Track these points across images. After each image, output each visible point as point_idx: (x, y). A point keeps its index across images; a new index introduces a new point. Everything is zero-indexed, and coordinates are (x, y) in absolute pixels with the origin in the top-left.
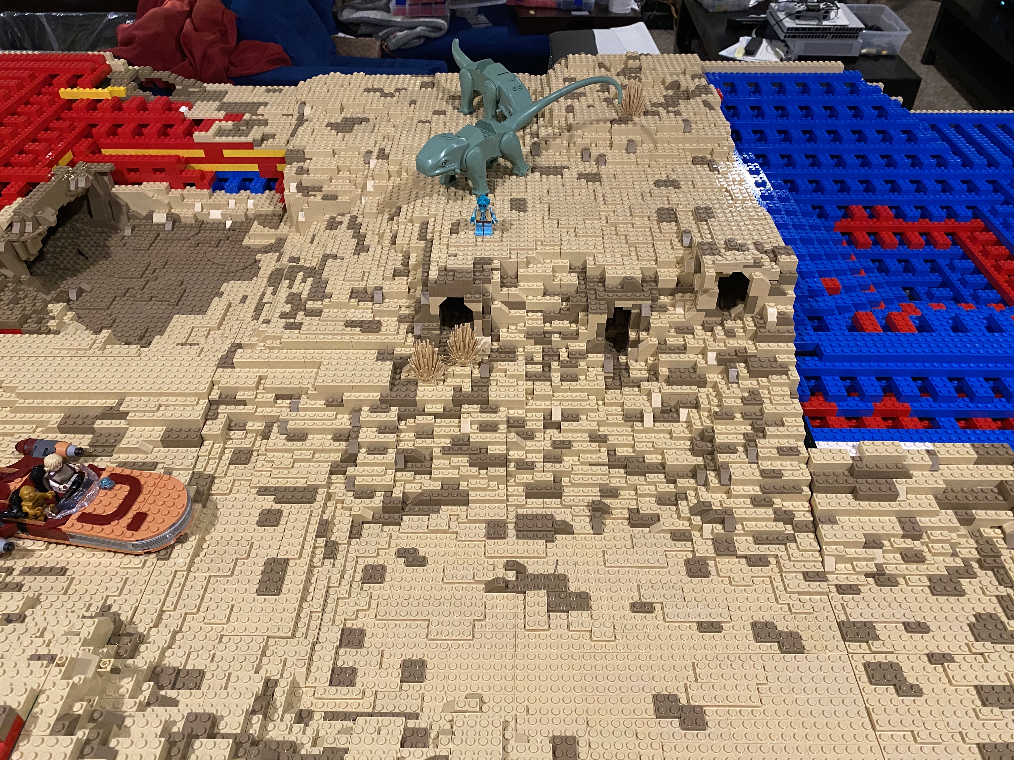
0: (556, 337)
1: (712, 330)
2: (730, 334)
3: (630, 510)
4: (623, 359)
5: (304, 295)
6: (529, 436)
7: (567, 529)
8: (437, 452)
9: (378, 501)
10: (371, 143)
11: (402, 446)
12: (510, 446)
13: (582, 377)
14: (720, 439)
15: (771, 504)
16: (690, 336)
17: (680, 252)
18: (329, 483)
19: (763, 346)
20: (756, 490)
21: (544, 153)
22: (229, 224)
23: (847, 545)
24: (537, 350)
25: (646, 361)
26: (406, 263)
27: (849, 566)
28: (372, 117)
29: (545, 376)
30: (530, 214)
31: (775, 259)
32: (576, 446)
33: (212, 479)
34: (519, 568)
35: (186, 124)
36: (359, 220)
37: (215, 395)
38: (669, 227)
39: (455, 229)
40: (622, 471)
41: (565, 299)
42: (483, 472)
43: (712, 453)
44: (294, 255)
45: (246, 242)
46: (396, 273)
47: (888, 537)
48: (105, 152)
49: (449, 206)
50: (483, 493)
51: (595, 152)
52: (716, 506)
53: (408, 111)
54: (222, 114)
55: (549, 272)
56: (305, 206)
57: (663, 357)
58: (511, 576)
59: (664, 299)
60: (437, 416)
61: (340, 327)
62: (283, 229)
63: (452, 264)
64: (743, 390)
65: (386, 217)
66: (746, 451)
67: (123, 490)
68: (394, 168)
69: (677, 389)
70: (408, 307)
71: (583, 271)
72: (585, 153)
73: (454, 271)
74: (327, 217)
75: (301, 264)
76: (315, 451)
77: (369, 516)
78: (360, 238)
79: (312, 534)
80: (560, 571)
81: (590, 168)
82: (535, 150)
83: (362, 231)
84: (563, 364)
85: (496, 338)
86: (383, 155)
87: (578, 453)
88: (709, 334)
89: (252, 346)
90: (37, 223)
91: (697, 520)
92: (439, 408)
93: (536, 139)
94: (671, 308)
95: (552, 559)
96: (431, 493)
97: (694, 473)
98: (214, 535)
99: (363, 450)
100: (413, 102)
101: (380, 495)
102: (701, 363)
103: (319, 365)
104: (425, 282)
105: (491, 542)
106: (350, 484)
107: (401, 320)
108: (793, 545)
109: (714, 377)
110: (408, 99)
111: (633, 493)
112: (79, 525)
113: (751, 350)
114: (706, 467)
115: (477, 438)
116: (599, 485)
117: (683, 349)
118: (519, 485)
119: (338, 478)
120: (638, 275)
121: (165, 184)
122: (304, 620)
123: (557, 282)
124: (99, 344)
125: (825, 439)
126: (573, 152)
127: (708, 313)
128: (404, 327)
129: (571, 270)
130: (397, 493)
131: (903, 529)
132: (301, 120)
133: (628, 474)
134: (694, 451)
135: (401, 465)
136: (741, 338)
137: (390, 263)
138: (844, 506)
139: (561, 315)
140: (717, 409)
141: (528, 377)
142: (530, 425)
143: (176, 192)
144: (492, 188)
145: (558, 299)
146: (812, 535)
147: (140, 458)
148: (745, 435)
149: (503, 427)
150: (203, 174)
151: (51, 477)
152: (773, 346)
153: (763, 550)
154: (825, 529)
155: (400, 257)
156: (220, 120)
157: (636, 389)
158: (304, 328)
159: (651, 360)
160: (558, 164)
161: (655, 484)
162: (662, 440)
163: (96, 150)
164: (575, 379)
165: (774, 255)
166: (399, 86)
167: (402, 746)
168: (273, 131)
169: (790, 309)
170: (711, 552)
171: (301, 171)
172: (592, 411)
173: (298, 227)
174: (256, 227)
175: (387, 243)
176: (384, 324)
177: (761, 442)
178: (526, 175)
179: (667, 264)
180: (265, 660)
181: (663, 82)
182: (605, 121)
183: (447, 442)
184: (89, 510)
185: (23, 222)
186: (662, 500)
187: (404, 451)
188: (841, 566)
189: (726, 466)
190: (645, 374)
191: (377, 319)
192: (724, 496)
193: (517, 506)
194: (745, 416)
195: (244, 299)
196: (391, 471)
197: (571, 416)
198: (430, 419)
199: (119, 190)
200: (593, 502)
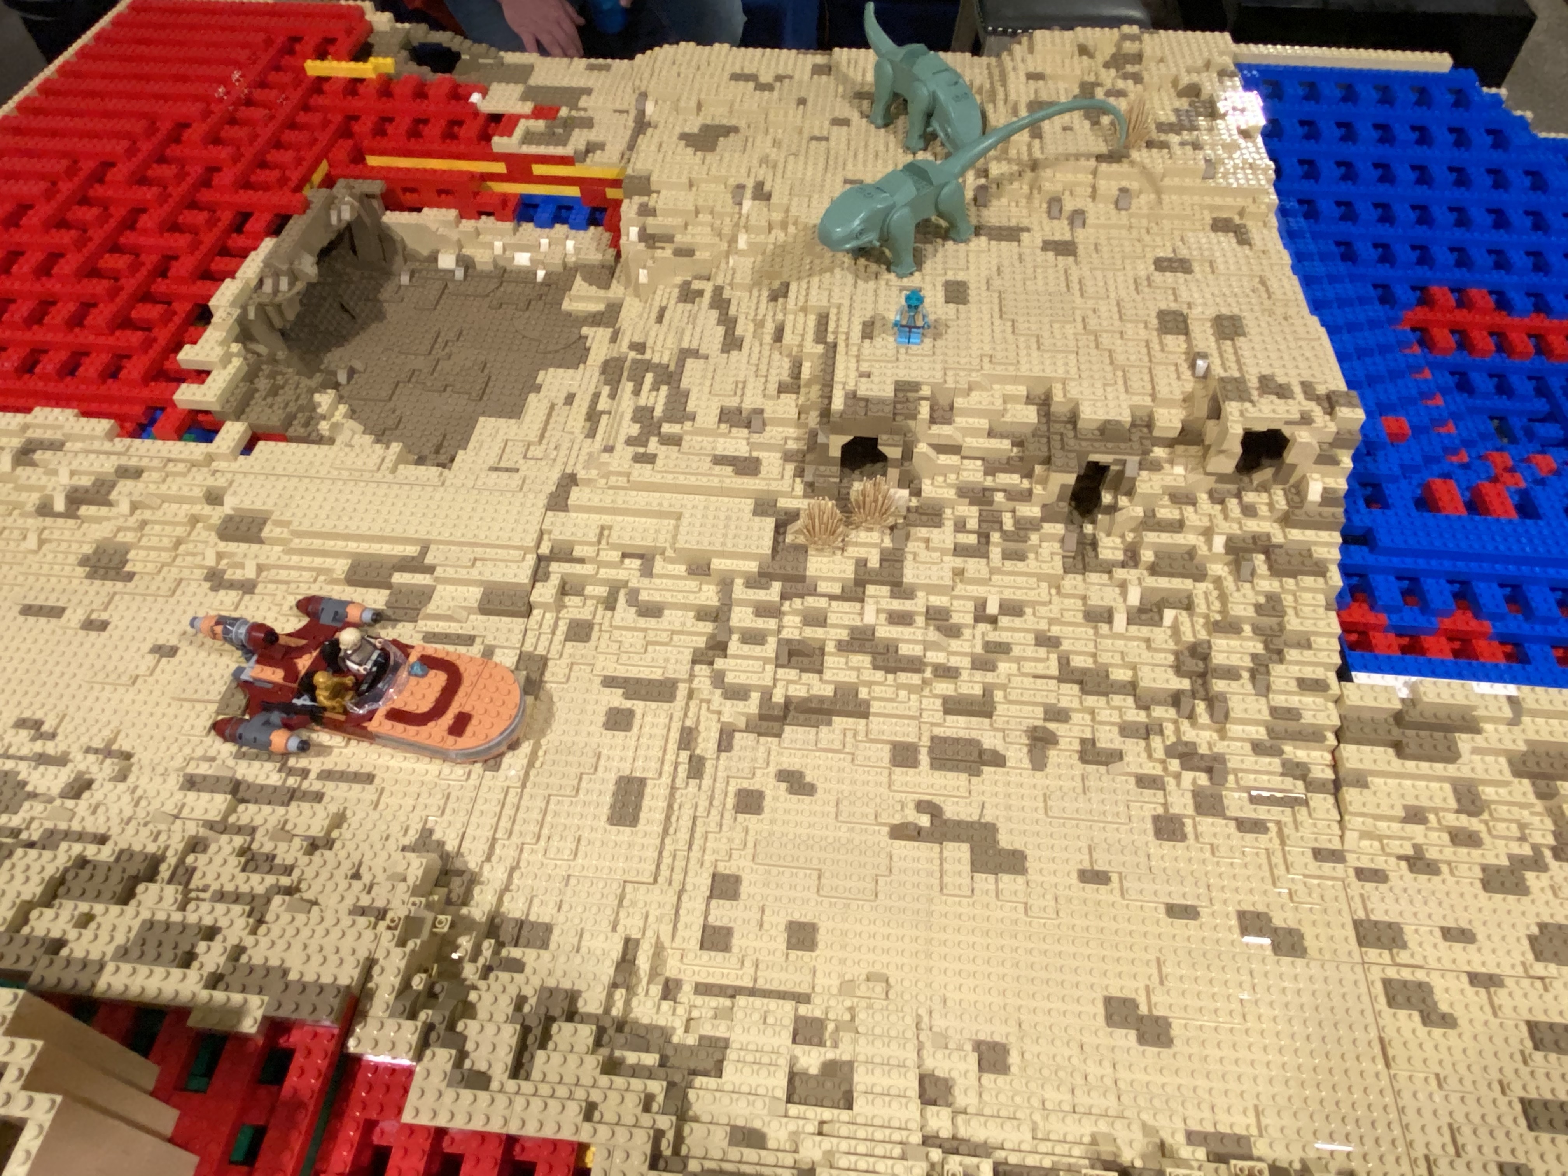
0: (999, 497)
1: (1222, 502)
2: (1249, 511)
3: (1083, 741)
4: (1089, 528)
5: (658, 412)
6: (954, 632)
7: (998, 760)
8: (830, 647)
9: (752, 705)
10: (744, 170)
11: (786, 634)
12: (928, 646)
13: (1031, 556)
14: (1218, 658)
15: (1280, 753)
16: (1190, 509)
17: (1189, 385)
18: (692, 676)
19: (1296, 534)
20: (1260, 733)
21: (995, 202)
22: (541, 274)
23: (1377, 817)
24: (971, 514)
25: (1123, 536)
26: (796, 373)
27: (1376, 844)
28: (742, 124)
29: (980, 551)
30: (973, 307)
31: (1330, 411)
32: (1016, 651)
33: (544, 661)
34: (932, 809)
35: (480, 121)
36: (726, 294)
37: (545, 549)
38: (1176, 343)
39: (869, 330)
40: (1076, 688)
41: (1019, 443)
42: (890, 677)
43: (1203, 675)
44: (637, 339)
45: (566, 305)
46: (782, 389)
47: (1436, 811)
48: (373, 161)
49: (859, 291)
50: (889, 705)
51: (1069, 205)
52: (1203, 750)
53: (795, 115)
54: (527, 108)
55: (998, 404)
56: (650, 263)
57: (1151, 537)
58: (925, 821)
59: (1159, 452)
60: (832, 598)
61: (707, 463)
62: (617, 290)
63: (865, 389)
64: (1258, 593)
65: (765, 294)
66: (1253, 678)
67: (438, 679)
68: (777, 216)
69: (1163, 583)
70: (797, 439)
71: (1044, 403)
72: (1054, 204)
73: (867, 400)
74: (679, 280)
75: (648, 356)
76: (673, 632)
77: (742, 723)
78: (728, 322)
79: (672, 746)
80: (988, 818)
81: (1060, 231)
82: (981, 198)
83: (732, 311)
84: (1005, 535)
85: (917, 493)
86: (762, 194)
87: (1018, 660)
88: (1218, 507)
89: (589, 482)
90: (294, 277)
91: (1175, 765)
92: (837, 589)
93: (983, 181)
94: (1167, 466)
95: (977, 799)
96: (822, 699)
97: (1175, 699)
98: (551, 740)
99: (735, 637)
100: (802, 102)
101: (755, 696)
102: (1203, 550)
103: (679, 517)
104: (826, 413)
105: (898, 770)
106: (718, 679)
107: (787, 457)
108: (1304, 810)
109: (1218, 569)
110: (795, 96)
111: (1088, 717)
112: (388, 724)
113: (1278, 537)
114: (1194, 694)
115: (885, 632)
116: (1044, 705)
117: (1178, 526)
118: (936, 696)
119: (702, 670)
120: (1126, 417)
121: (453, 213)
122: (667, 860)
123: (1008, 418)
124: (388, 463)
125: (1366, 668)
126: (1036, 203)
127: (1222, 478)
128: (790, 468)
129: (1029, 400)
130: (778, 697)
131: (1459, 800)
132: (642, 125)
133: (1084, 691)
134: (1179, 669)
135: (784, 659)
136: (1264, 518)
137: (773, 372)
138: (1382, 766)
139: (1008, 466)
140: (1218, 617)
141: (959, 551)
142: (956, 619)
143: (468, 225)
144: (919, 263)
145: (1006, 444)
146: (1331, 799)
147: (453, 628)
148: (1254, 657)
149: (920, 621)
150: (505, 199)
151: (348, 657)
152: (1310, 535)
153: (1262, 813)
154: (1350, 794)
155: (786, 364)
156: (527, 117)
157: (1105, 576)
158: (659, 462)
159: (1130, 537)
160: (1013, 223)
161: (1119, 709)
162: (1136, 651)
163: (358, 158)
164: (1021, 557)
165: (1330, 403)
166: (781, 72)
167: (794, 1041)
168: (600, 138)
169: (1341, 484)
170: (1190, 811)
171: (646, 211)
172: (1044, 604)
173: (637, 290)
174: (580, 285)
175: (768, 339)
176: (765, 463)
177: (1277, 670)
178: (966, 241)
179: (1169, 403)
180: (622, 914)
181: (1175, 82)
182: (1088, 157)
183: (844, 635)
184: (399, 705)
185: (277, 275)
186: (1126, 730)
187: (789, 641)
188: (1365, 843)
189: (1223, 698)
190: (1120, 556)
191: (755, 454)
192: (1215, 736)
193: (933, 724)
194: (1257, 630)
195: (570, 399)
196: (770, 668)
197: (1012, 609)
198: (823, 602)
199: (392, 218)
200: (1035, 728)
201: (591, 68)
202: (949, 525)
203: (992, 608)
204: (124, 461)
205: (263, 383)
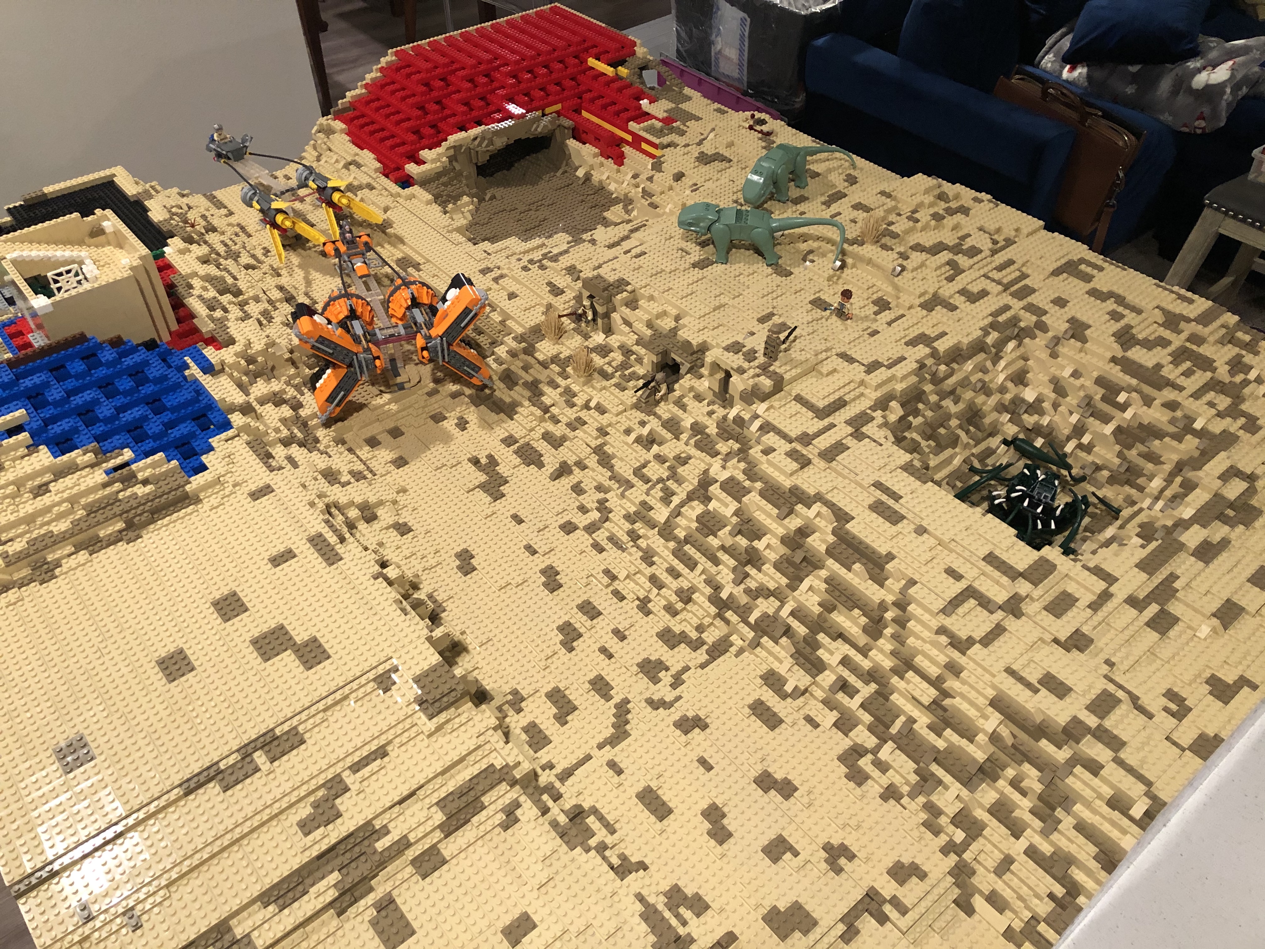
0: (633, 357)
3: (579, 481)
6: (571, 405)
7: (540, 466)
8: (522, 382)
11: (511, 367)
12: (556, 403)
13: (624, 390)
15: (633, 524)
20: (632, 510)
24: (618, 359)
29: (609, 377)
31: (759, 375)
32: (587, 428)
34: (494, 461)
35: (636, 112)
40: (597, 458)
41: (656, 336)
42: (532, 407)
45: (606, 213)
48: (584, 113)
50: (522, 418)
52: (609, 505)
54: (663, 115)
55: (659, 313)
58: (485, 462)
60: (538, 361)
61: (544, 282)
73: (601, 278)
74: (646, 219)
78: (625, 238)
80: (509, 478)
83: (634, 235)
84: (623, 376)
87: (585, 432)
90: (490, 144)
91: (596, 506)
92: (542, 359)
95: (515, 471)
96: (503, 402)
102: (685, 423)
105: (500, 443)
113: (710, 430)
115: (543, 386)
116: (579, 457)
118: (543, 428)
120: (696, 343)
121: (597, 150)
123: (659, 321)
128: (573, 301)
133: (598, 462)
135: (503, 377)
136: (712, 419)
139: (644, 343)
142: (576, 399)
143: (600, 160)
145: (651, 333)
149: (561, 391)
153: (607, 544)
156: (657, 119)
161: (603, 476)
162: (628, 454)
163: (579, 110)
164: (621, 389)
165: (764, 373)
168: (680, 142)
170: (583, 527)
171: (651, 178)
176: (565, 294)
183: (530, 379)
185: (483, 140)
186: (596, 485)
187: (510, 370)
191: (565, 289)
192: (617, 501)
193: (532, 438)
194: (670, 467)
197: (601, 410)
198: (533, 361)
199: (572, 143)
200: (565, 462)
201: (718, 110)
202: (607, 359)
203: (592, 404)
204: (372, 182)
205: (444, 179)
